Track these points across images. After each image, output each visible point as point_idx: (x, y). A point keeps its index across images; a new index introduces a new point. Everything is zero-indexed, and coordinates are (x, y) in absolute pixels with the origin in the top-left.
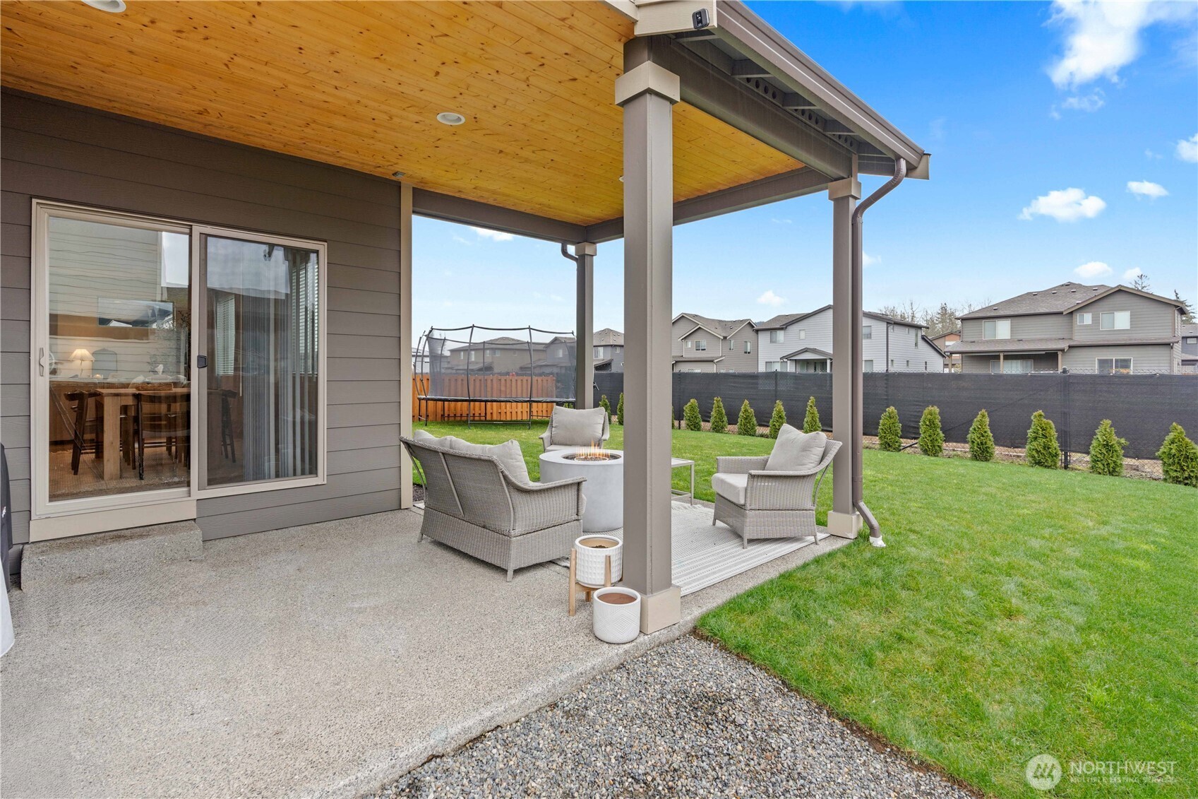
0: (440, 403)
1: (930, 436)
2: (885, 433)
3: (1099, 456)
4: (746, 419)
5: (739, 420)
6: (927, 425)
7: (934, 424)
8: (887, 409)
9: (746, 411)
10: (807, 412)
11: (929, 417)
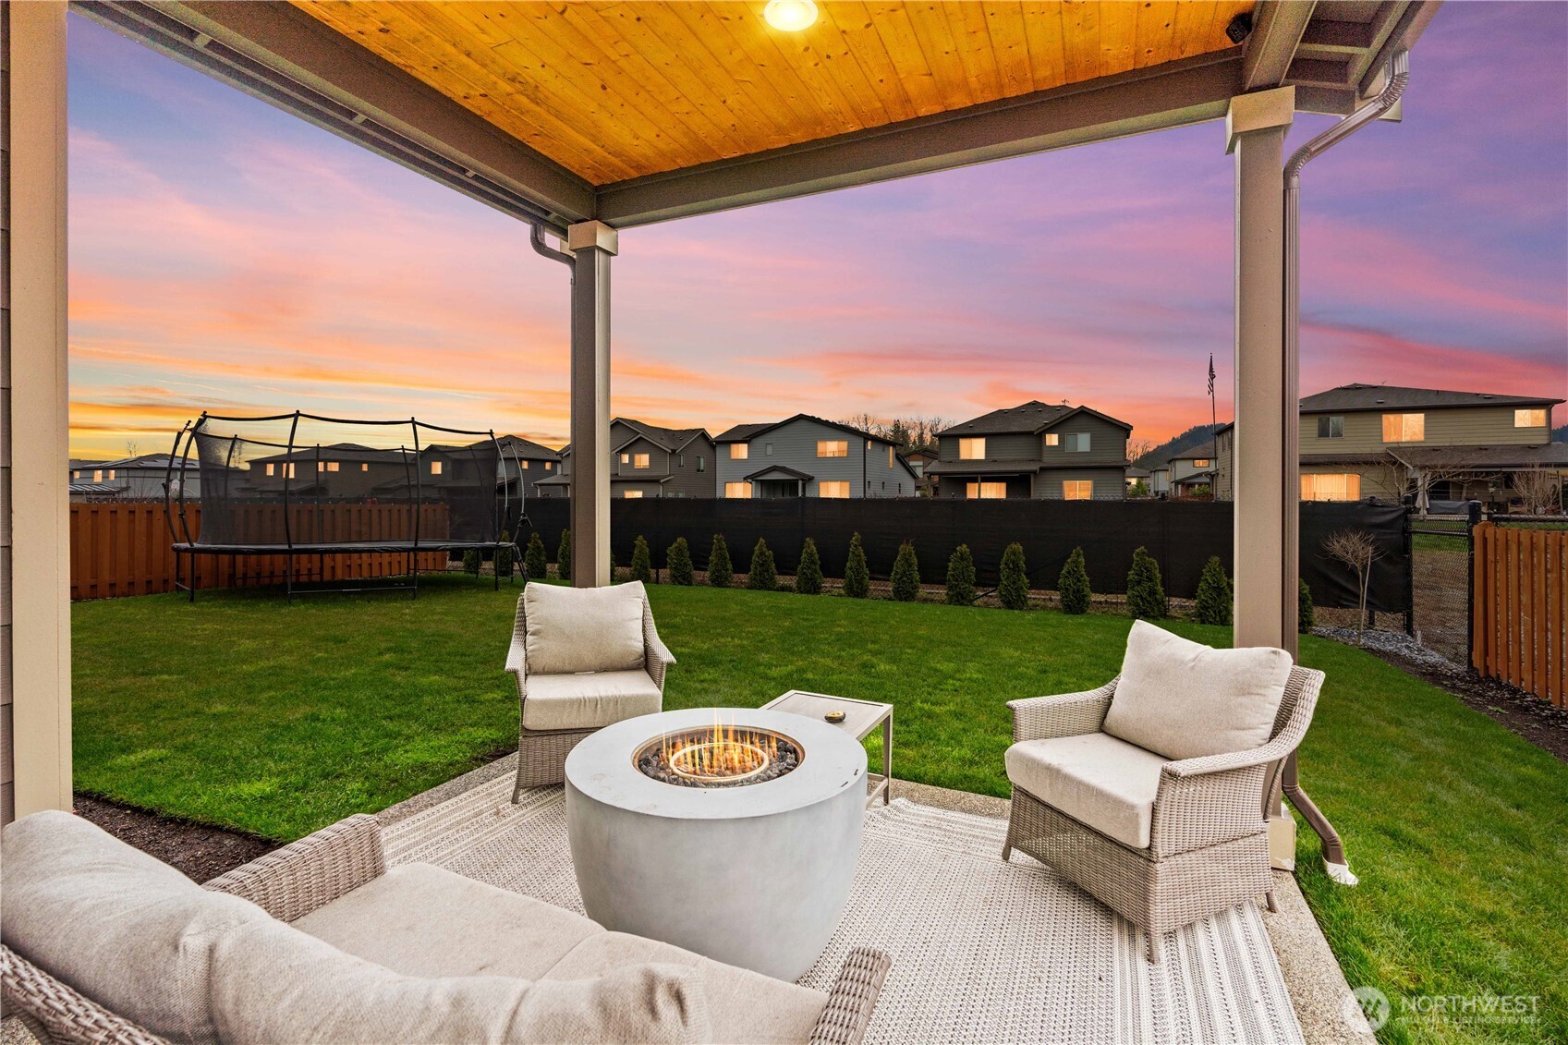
0: (225, 559)
1: (1014, 583)
2: (957, 581)
3: (1210, 602)
4: (762, 565)
5: (752, 567)
6: (1010, 569)
7: (1018, 567)
8: (958, 548)
9: (762, 553)
10: (850, 553)
11: (1012, 557)
